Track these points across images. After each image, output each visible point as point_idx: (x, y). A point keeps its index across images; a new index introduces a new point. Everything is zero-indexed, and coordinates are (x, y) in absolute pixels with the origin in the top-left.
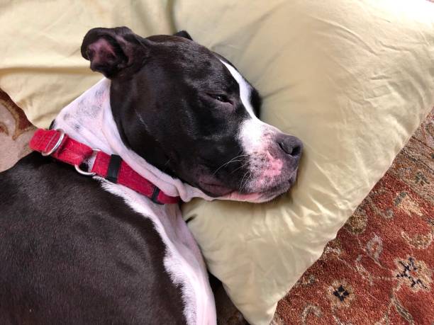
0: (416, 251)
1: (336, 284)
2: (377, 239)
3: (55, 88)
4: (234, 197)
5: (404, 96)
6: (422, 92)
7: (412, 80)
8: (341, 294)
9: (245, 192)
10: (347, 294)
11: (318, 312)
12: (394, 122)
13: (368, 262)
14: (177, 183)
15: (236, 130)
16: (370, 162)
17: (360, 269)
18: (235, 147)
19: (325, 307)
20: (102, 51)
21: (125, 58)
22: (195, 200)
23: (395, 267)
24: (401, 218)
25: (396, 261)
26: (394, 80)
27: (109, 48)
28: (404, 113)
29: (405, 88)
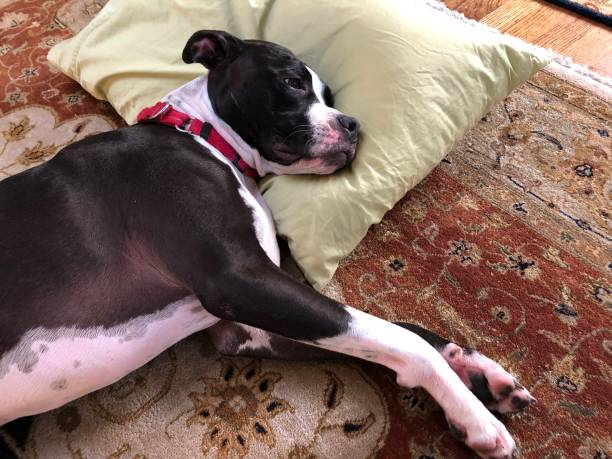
0: (469, 237)
1: (393, 258)
2: (434, 226)
3: (157, 90)
5: (447, 90)
6: (463, 90)
7: (452, 77)
8: (396, 265)
10: (402, 266)
11: (373, 279)
12: (439, 109)
13: (423, 243)
14: (255, 152)
15: (306, 110)
16: (417, 139)
17: (416, 248)
18: (304, 120)
19: (381, 275)
20: (205, 47)
21: (224, 53)
22: (270, 175)
23: (448, 247)
25: (450, 243)
26: (438, 76)
27: (211, 47)
28: (447, 104)
29: (446, 83)
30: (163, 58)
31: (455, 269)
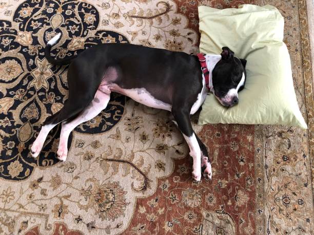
0: (240, 144)
1: (219, 133)
2: (236, 135)
4: (218, 98)
5: (266, 112)
6: (271, 115)
7: (271, 111)
8: (218, 135)
9: (221, 99)
10: (219, 136)
11: (211, 133)
12: (260, 115)
13: (229, 136)
14: (212, 87)
15: (231, 89)
16: (248, 116)
17: (226, 136)
18: (227, 91)
19: (213, 134)
20: (226, 53)
23: (233, 142)
24: (245, 138)
25: (234, 142)
26: (268, 108)
27: (227, 54)
28: (263, 115)
29: (268, 111)
30: (220, 40)
31: (229, 147)
